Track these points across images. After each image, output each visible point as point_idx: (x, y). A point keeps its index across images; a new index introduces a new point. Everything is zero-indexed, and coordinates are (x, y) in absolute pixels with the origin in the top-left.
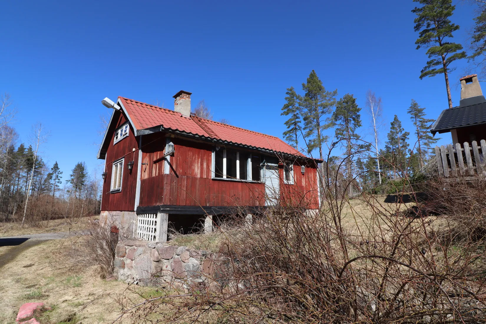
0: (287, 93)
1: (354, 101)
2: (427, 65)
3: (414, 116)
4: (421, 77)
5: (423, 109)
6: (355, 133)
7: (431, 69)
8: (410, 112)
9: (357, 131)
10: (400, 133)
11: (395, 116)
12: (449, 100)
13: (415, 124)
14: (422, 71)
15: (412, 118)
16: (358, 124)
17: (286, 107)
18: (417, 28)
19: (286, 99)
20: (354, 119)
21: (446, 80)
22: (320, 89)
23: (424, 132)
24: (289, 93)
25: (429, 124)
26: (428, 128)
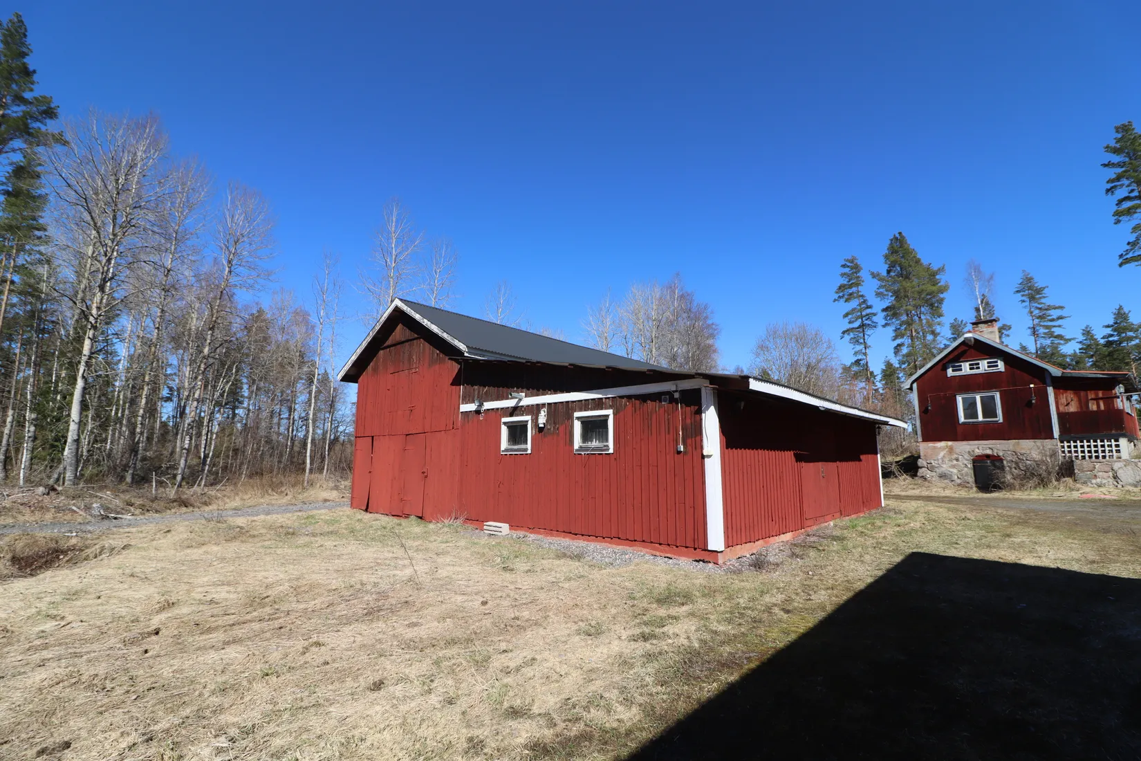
0: (844, 266)
2: (1128, 247)
3: (1027, 299)
4: (1121, 265)
5: (1044, 288)
7: (1134, 254)
8: (1018, 292)
13: (1031, 313)
14: (1121, 256)
15: (1023, 301)
17: (842, 288)
18: (1110, 191)
19: (843, 275)
23: (1047, 327)
24: (848, 267)
25: (1054, 313)
26: (1052, 320)
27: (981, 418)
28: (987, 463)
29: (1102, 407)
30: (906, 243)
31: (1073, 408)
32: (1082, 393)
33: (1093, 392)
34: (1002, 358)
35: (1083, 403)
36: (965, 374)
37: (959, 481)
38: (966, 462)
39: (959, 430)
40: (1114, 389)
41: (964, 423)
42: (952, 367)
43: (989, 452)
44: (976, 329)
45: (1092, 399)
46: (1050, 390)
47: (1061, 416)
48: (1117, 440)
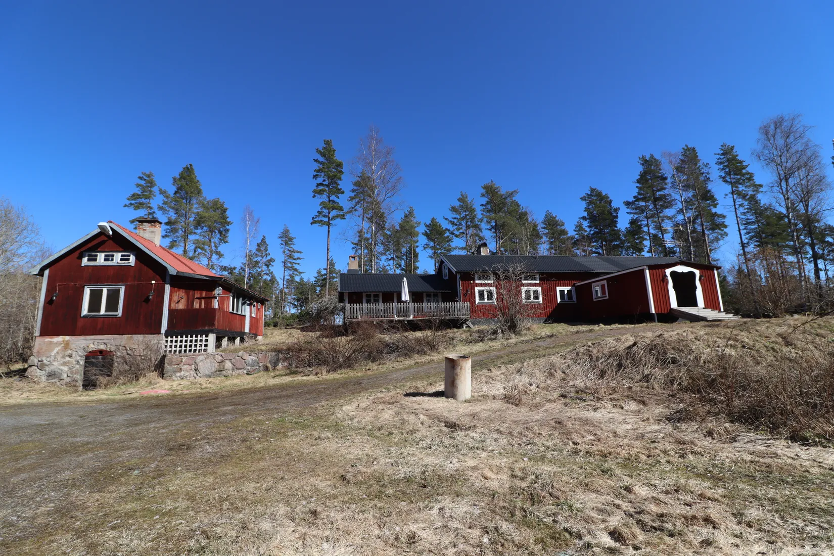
0: (141, 178)
1: (225, 211)
2: (317, 214)
3: (284, 243)
4: (312, 224)
5: (294, 238)
6: (219, 249)
7: (320, 219)
8: (280, 237)
9: (222, 248)
10: (265, 257)
11: (264, 236)
12: (328, 249)
13: (284, 252)
14: (313, 218)
15: (282, 244)
16: (223, 239)
17: (134, 196)
18: (315, 177)
19: (138, 185)
20: (220, 232)
21: (329, 231)
22: (199, 192)
23: (291, 263)
24: (145, 180)
25: (296, 255)
26: (295, 259)
27: (103, 311)
28: (99, 358)
29: (203, 307)
30: (194, 174)
31: (181, 306)
32: (191, 293)
33: (199, 292)
34: (135, 252)
35: (190, 302)
36: (98, 265)
37: (68, 380)
38: (78, 358)
39: (80, 324)
40: (214, 290)
41: (85, 317)
42: (89, 256)
43: (102, 347)
44: (141, 227)
45: (197, 298)
46: (168, 288)
47: (171, 312)
48: (207, 336)
